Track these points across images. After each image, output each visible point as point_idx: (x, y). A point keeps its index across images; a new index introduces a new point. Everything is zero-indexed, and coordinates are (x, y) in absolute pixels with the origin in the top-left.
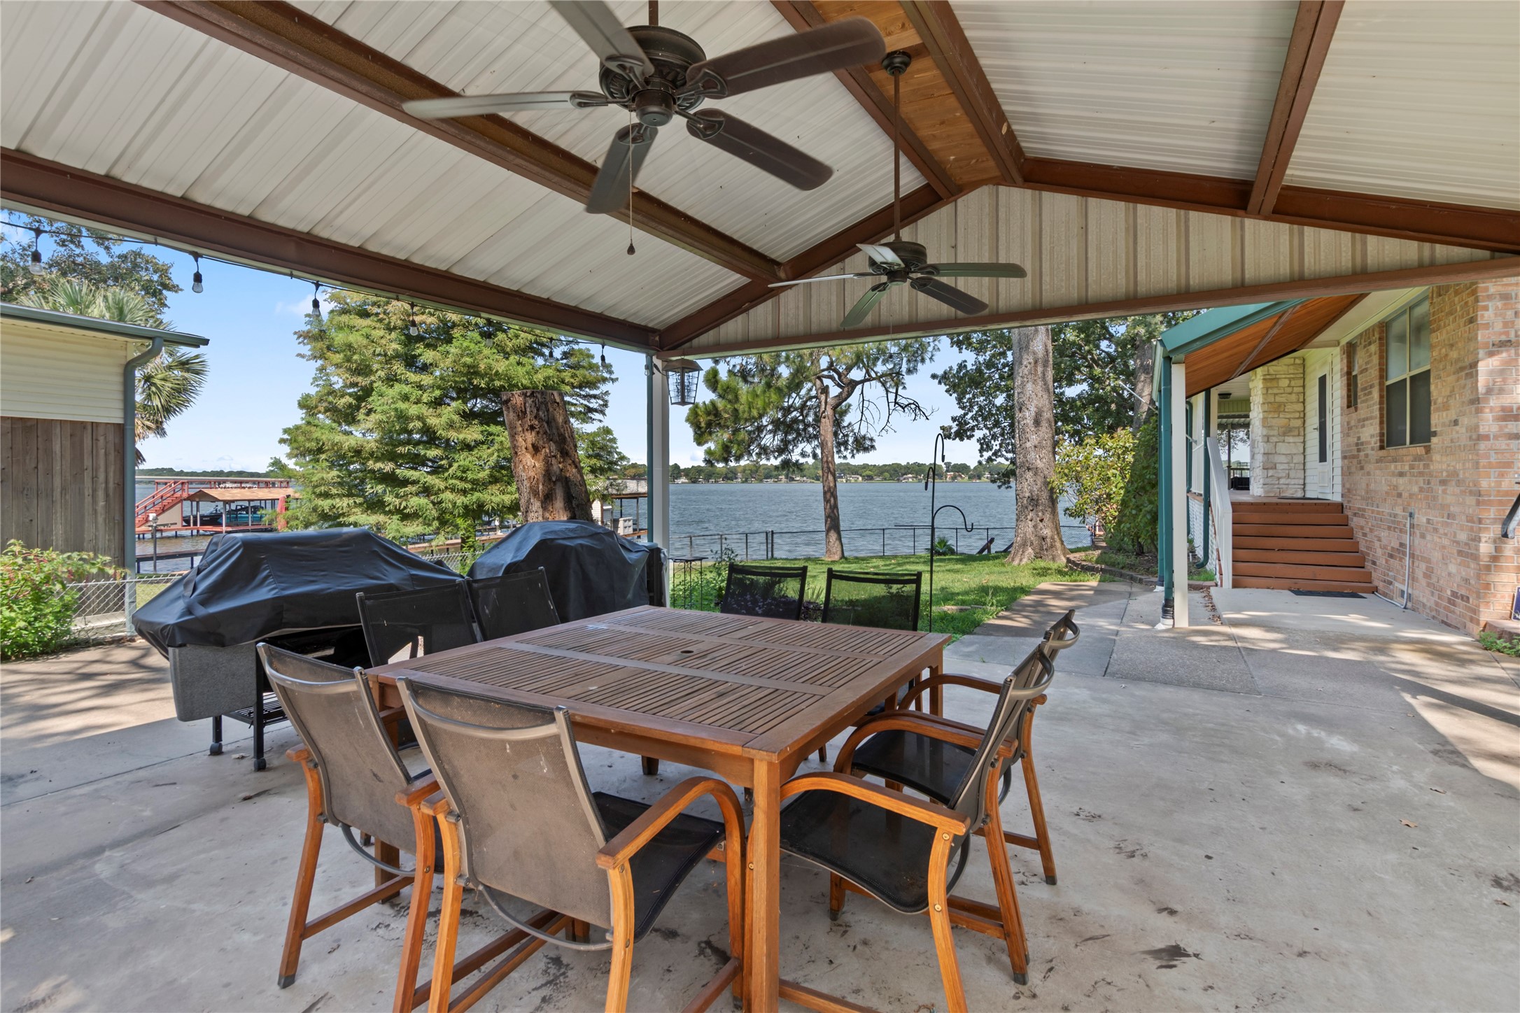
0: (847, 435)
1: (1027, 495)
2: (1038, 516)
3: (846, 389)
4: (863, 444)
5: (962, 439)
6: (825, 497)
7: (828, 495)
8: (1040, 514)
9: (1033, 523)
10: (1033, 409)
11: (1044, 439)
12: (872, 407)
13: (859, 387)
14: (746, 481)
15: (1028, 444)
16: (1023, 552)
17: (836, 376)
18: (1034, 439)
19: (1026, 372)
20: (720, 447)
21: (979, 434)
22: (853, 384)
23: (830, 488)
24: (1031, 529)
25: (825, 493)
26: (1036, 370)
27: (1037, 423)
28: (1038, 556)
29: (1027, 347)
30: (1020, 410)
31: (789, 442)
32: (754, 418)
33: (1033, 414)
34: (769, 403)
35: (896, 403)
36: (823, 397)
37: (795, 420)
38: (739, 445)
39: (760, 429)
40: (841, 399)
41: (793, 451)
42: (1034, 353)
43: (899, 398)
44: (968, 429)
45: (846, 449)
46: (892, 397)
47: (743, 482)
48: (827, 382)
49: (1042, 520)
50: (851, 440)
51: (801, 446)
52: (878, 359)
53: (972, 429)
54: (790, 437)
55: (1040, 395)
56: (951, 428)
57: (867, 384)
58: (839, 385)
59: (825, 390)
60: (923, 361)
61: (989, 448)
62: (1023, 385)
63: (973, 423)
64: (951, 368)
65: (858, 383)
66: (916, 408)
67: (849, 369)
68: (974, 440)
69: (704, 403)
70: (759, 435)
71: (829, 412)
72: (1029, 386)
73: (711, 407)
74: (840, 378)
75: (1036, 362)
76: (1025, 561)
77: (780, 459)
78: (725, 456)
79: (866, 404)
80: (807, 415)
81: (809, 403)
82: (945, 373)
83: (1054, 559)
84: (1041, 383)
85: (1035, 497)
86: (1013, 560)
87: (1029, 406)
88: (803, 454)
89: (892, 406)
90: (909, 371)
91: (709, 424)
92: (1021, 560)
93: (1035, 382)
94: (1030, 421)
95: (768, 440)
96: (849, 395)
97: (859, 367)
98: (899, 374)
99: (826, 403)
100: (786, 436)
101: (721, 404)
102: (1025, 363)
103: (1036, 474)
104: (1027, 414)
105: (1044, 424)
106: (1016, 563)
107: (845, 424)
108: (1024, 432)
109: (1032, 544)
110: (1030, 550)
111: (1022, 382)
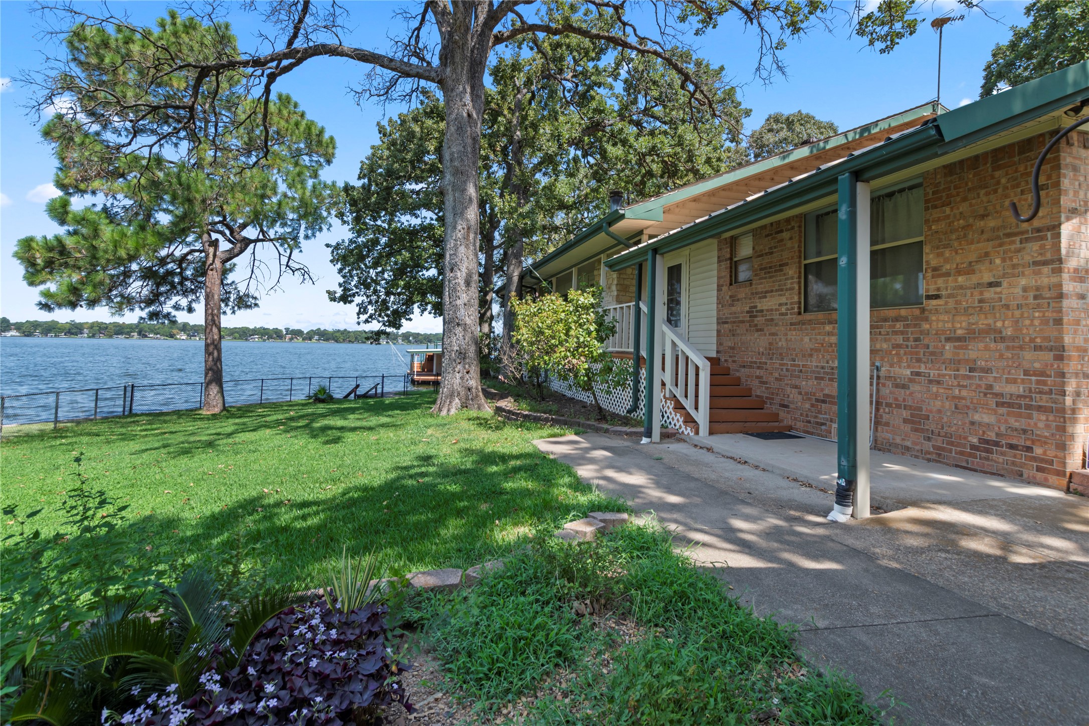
0: (230, 292)
1: (456, 348)
2: (464, 368)
3: (239, 245)
4: (244, 302)
5: (345, 303)
6: (206, 350)
7: (211, 348)
8: (467, 366)
9: (460, 375)
10: (464, 270)
11: (472, 298)
12: (262, 266)
13: (252, 245)
14: (93, 336)
15: (459, 302)
16: (450, 402)
17: (227, 232)
18: (464, 298)
19: (459, 235)
20: (64, 288)
21: (358, 300)
22: (247, 242)
23: (214, 340)
24: (458, 381)
25: (207, 345)
26: (468, 236)
27: (468, 283)
28: (464, 406)
29: (462, 214)
30: (452, 270)
31: (161, 294)
32: (120, 258)
33: (464, 275)
34: (144, 246)
35: (287, 266)
36: (211, 250)
37: (171, 273)
38: (95, 286)
39: (127, 274)
40: (231, 255)
41: (165, 303)
42: (468, 220)
43: (291, 262)
44: (350, 296)
45: (227, 305)
46: (284, 260)
47: (89, 337)
48: (214, 236)
49: (468, 372)
50: (233, 297)
51: (175, 299)
52: (277, 221)
53: (354, 295)
54: (162, 289)
55: (470, 258)
56: (335, 292)
57: (259, 244)
58: (230, 241)
59: (215, 244)
60: (321, 229)
61: (365, 312)
62: (456, 248)
63: (355, 290)
64: (343, 241)
65: (251, 241)
66: (305, 273)
67: (244, 226)
68: (354, 304)
69: (45, 238)
70: (124, 281)
71: (218, 264)
72: (462, 249)
73: (55, 243)
74: (232, 233)
75: (469, 228)
76: (453, 411)
77: (147, 310)
78: (73, 299)
79: (257, 263)
80: (186, 269)
81: (189, 257)
82: (338, 244)
83: (479, 408)
84: (472, 248)
85: (463, 351)
86: (440, 410)
87: (461, 267)
88: (177, 307)
89: (283, 268)
90: (307, 237)
91: (49, 263)
92: (449, 410)
93: (467, 247)
94: (461, 281)
95: (137, 287)
96: (242, 251)
97: (255, 226)
98: (295, 239)
99: (215, 255)
100: (158, 287)
101: (70, 242)
102: (459, 227)
103: (465, 330)
104: (459, 274)
105: (473, 285)
106: (444, 413)
107: (229, 281)
108: (455, 290)
109: (459, 394)
110: (457, 400)
111: (455, 245)
